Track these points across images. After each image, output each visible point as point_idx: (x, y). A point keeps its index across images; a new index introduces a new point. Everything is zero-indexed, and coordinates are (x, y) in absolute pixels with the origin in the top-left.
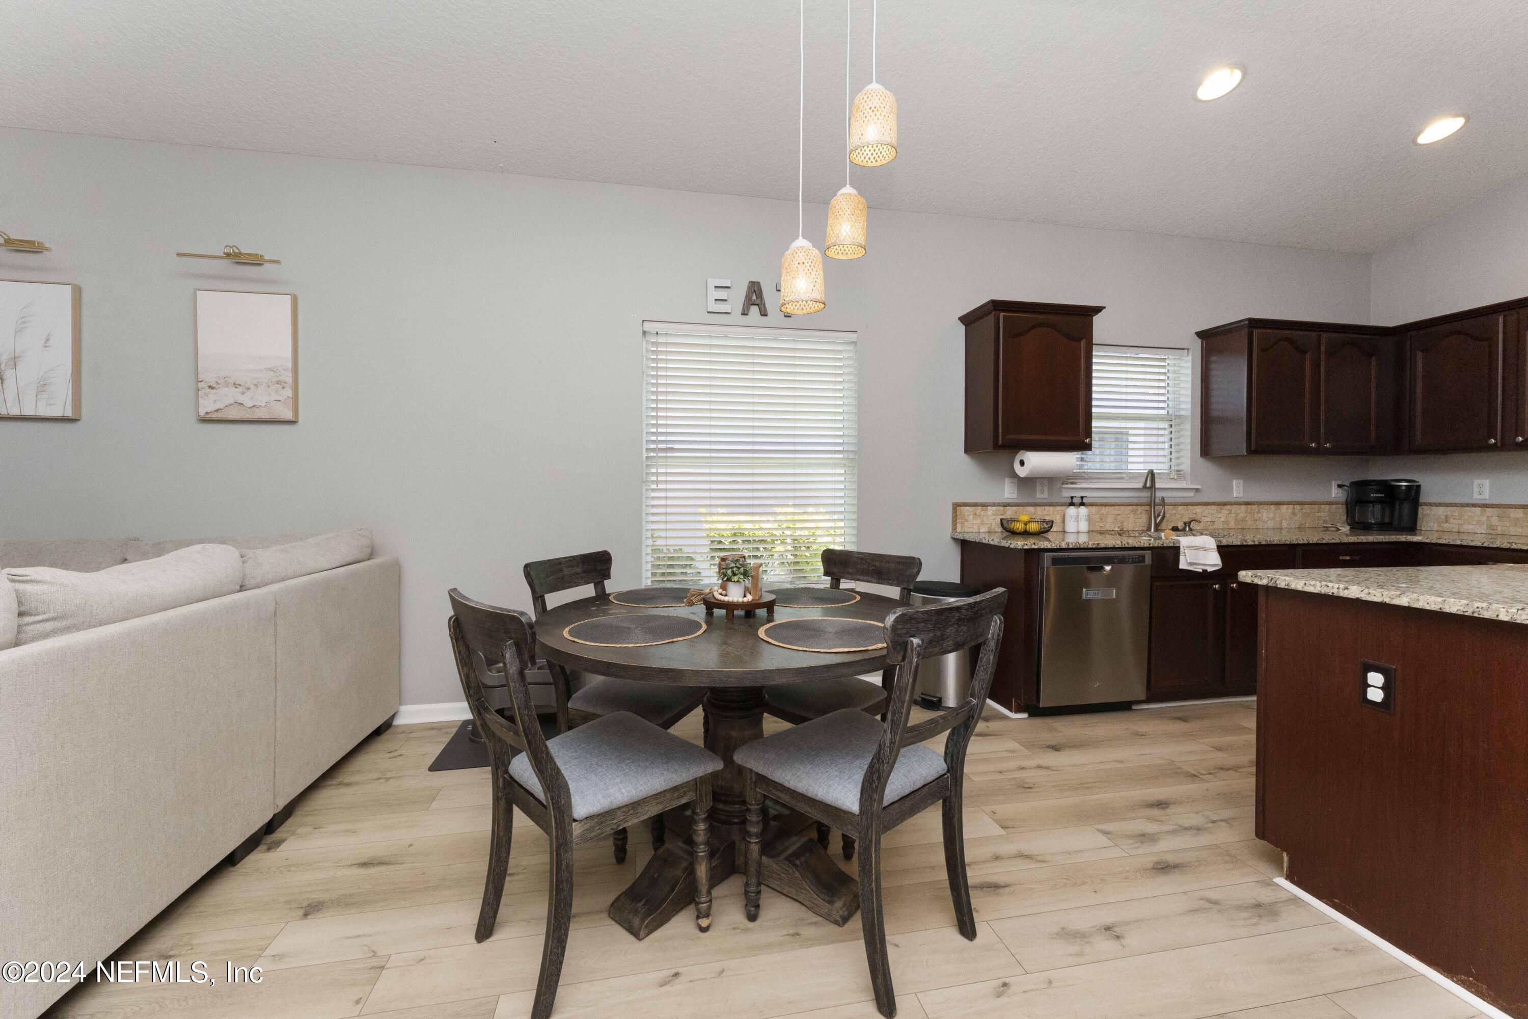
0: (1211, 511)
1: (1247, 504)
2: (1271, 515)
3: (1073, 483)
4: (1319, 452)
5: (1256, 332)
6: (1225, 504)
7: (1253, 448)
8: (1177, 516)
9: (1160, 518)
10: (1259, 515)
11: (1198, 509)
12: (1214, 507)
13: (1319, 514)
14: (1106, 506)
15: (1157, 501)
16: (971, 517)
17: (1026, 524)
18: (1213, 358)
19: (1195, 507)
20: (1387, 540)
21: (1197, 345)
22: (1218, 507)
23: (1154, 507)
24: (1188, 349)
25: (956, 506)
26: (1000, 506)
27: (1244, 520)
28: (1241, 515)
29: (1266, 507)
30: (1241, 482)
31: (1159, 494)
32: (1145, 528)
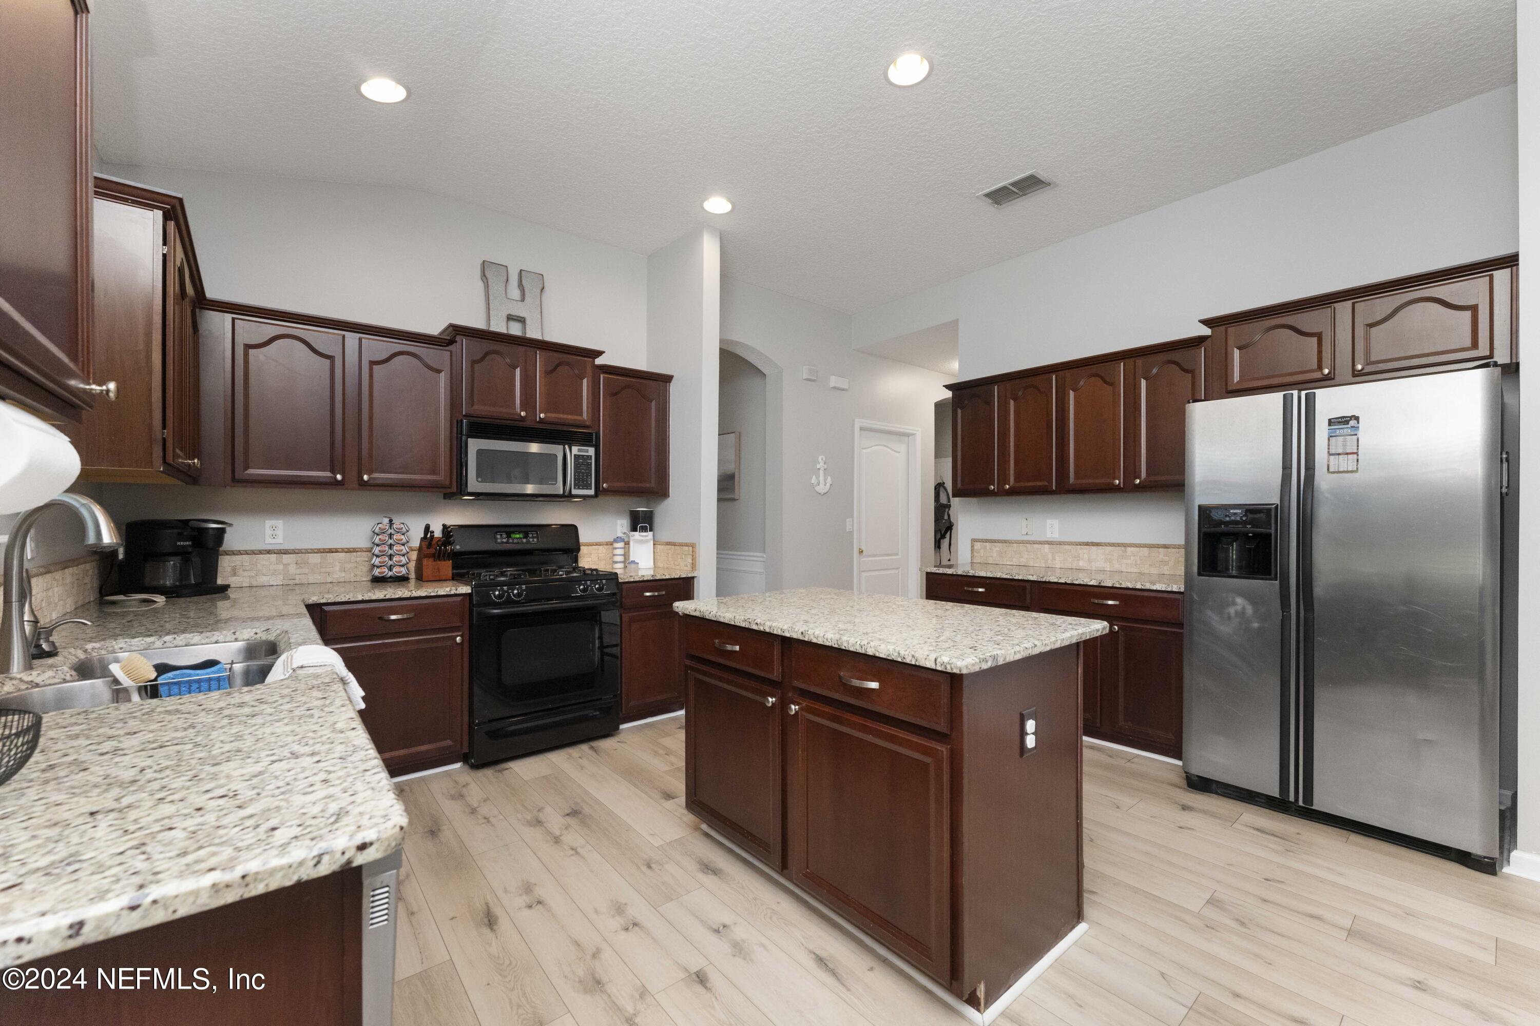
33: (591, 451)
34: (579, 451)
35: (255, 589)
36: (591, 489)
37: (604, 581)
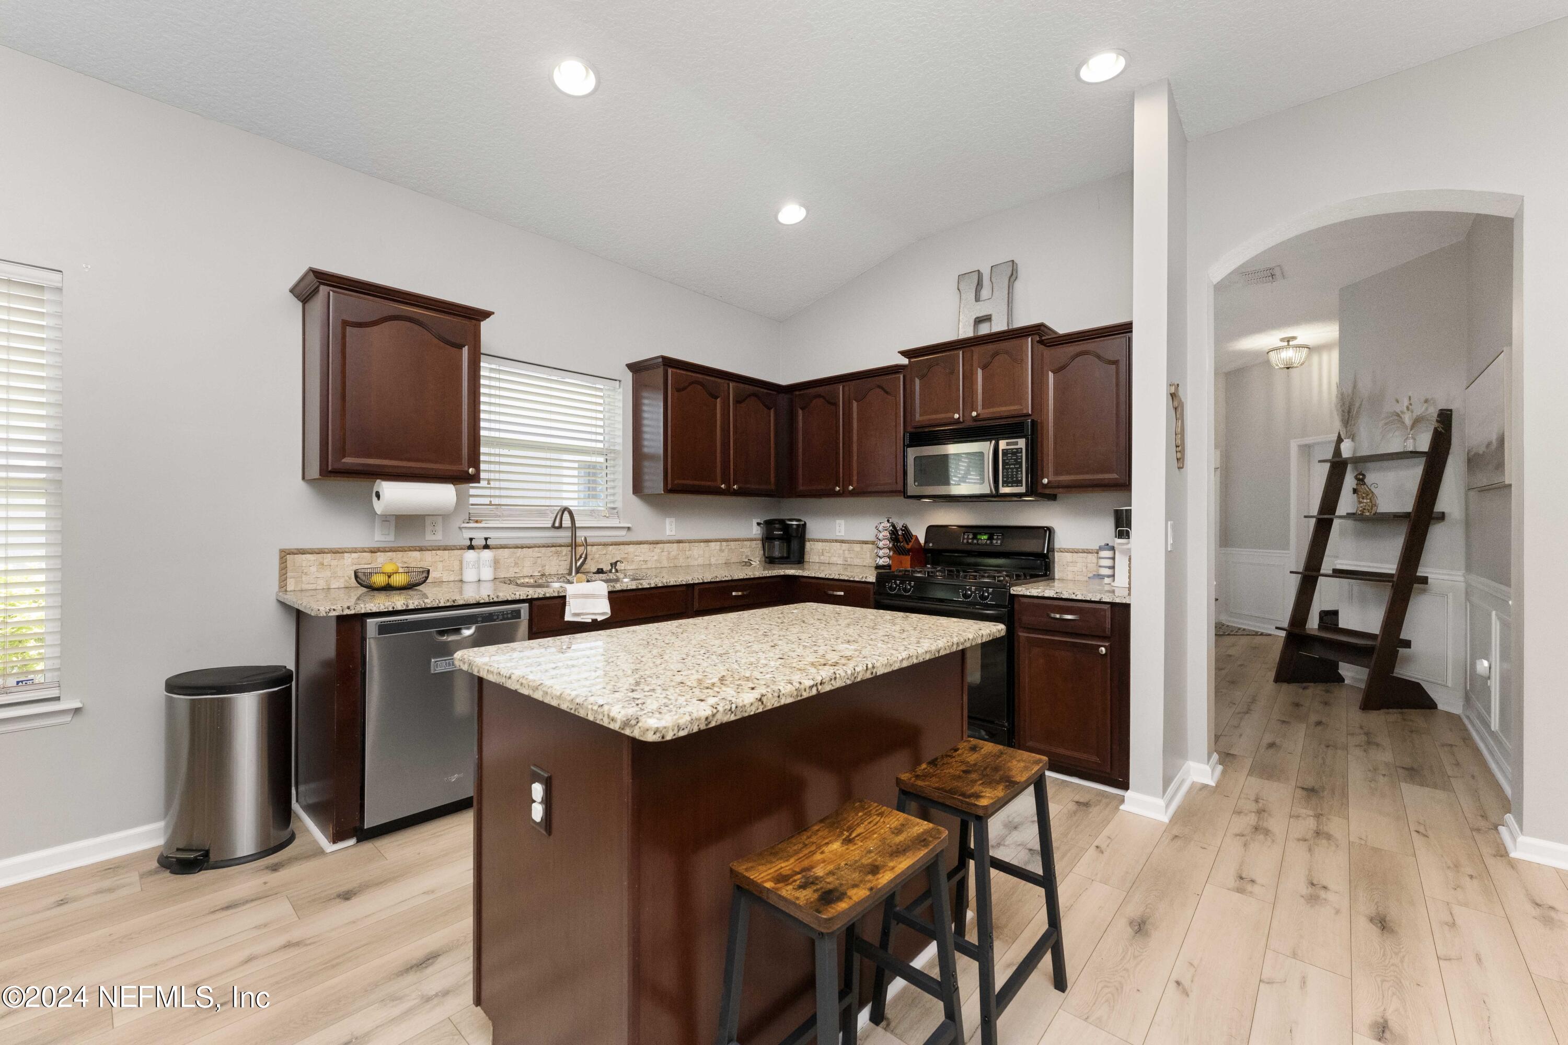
0: (643, 551)
1: (679, 542)
2: (701, 552)
3: (477, 522)
4: (728, 492)
5: (670, 371)
6: (657, 543)
7: (669, 487)
8: (608, 556)
9: (581, 560)
10: (690, 552)
11: (631, 548)
12: (646, 546)
13: (742, 550)
14: (522, 547)
15: (578, 540)
16: (313, 569)
17: (389, 577)
18: (645, 394)
19: (627, 546)
20: (770, 575)
21: (628, 376)
22: (652, 546)
23: (575, 548)
24: (620, 381)
25: (285, 554)
26: (365, 552)
27: (675, 558)
28: (674, 553)
29: (697, 544)
30: (673, 520)
31: (581, 535)
32: (568, 572)
33: (1021, 443)
34: (1008, 444)
35: (831, 565)
36: (1022, 486)
37: (991, 590)
